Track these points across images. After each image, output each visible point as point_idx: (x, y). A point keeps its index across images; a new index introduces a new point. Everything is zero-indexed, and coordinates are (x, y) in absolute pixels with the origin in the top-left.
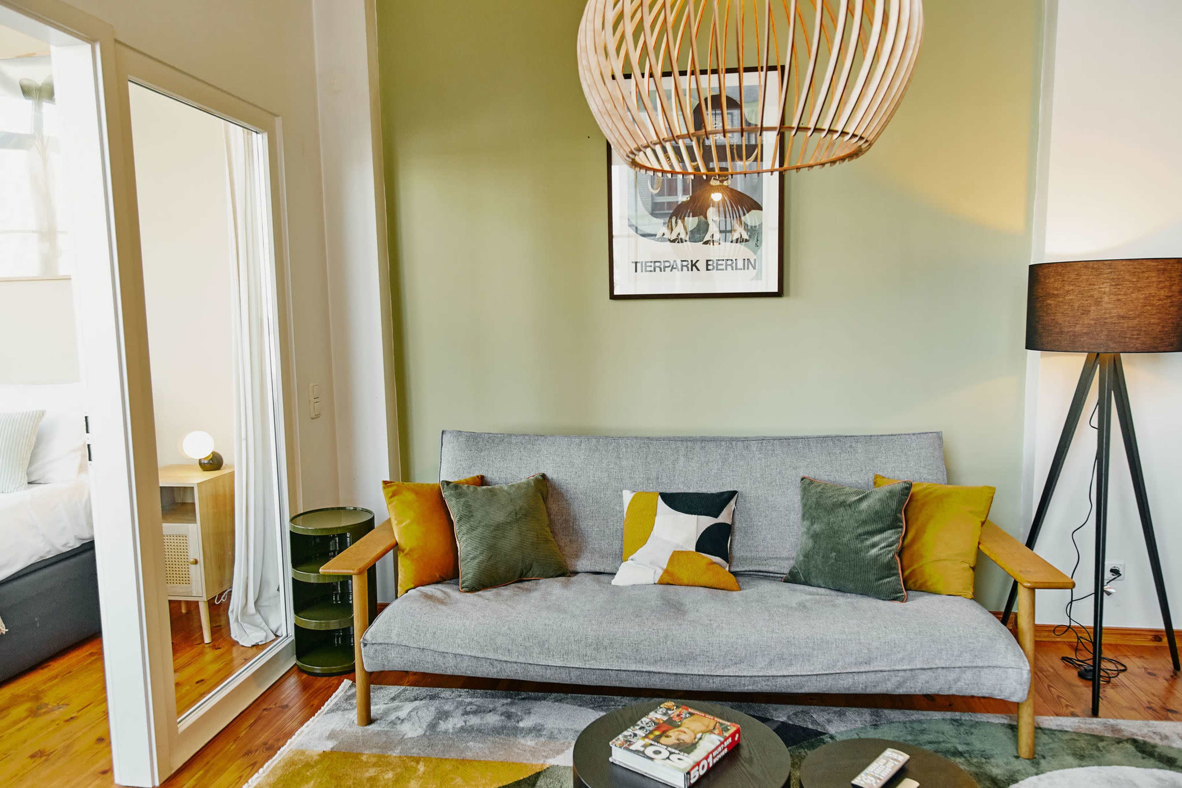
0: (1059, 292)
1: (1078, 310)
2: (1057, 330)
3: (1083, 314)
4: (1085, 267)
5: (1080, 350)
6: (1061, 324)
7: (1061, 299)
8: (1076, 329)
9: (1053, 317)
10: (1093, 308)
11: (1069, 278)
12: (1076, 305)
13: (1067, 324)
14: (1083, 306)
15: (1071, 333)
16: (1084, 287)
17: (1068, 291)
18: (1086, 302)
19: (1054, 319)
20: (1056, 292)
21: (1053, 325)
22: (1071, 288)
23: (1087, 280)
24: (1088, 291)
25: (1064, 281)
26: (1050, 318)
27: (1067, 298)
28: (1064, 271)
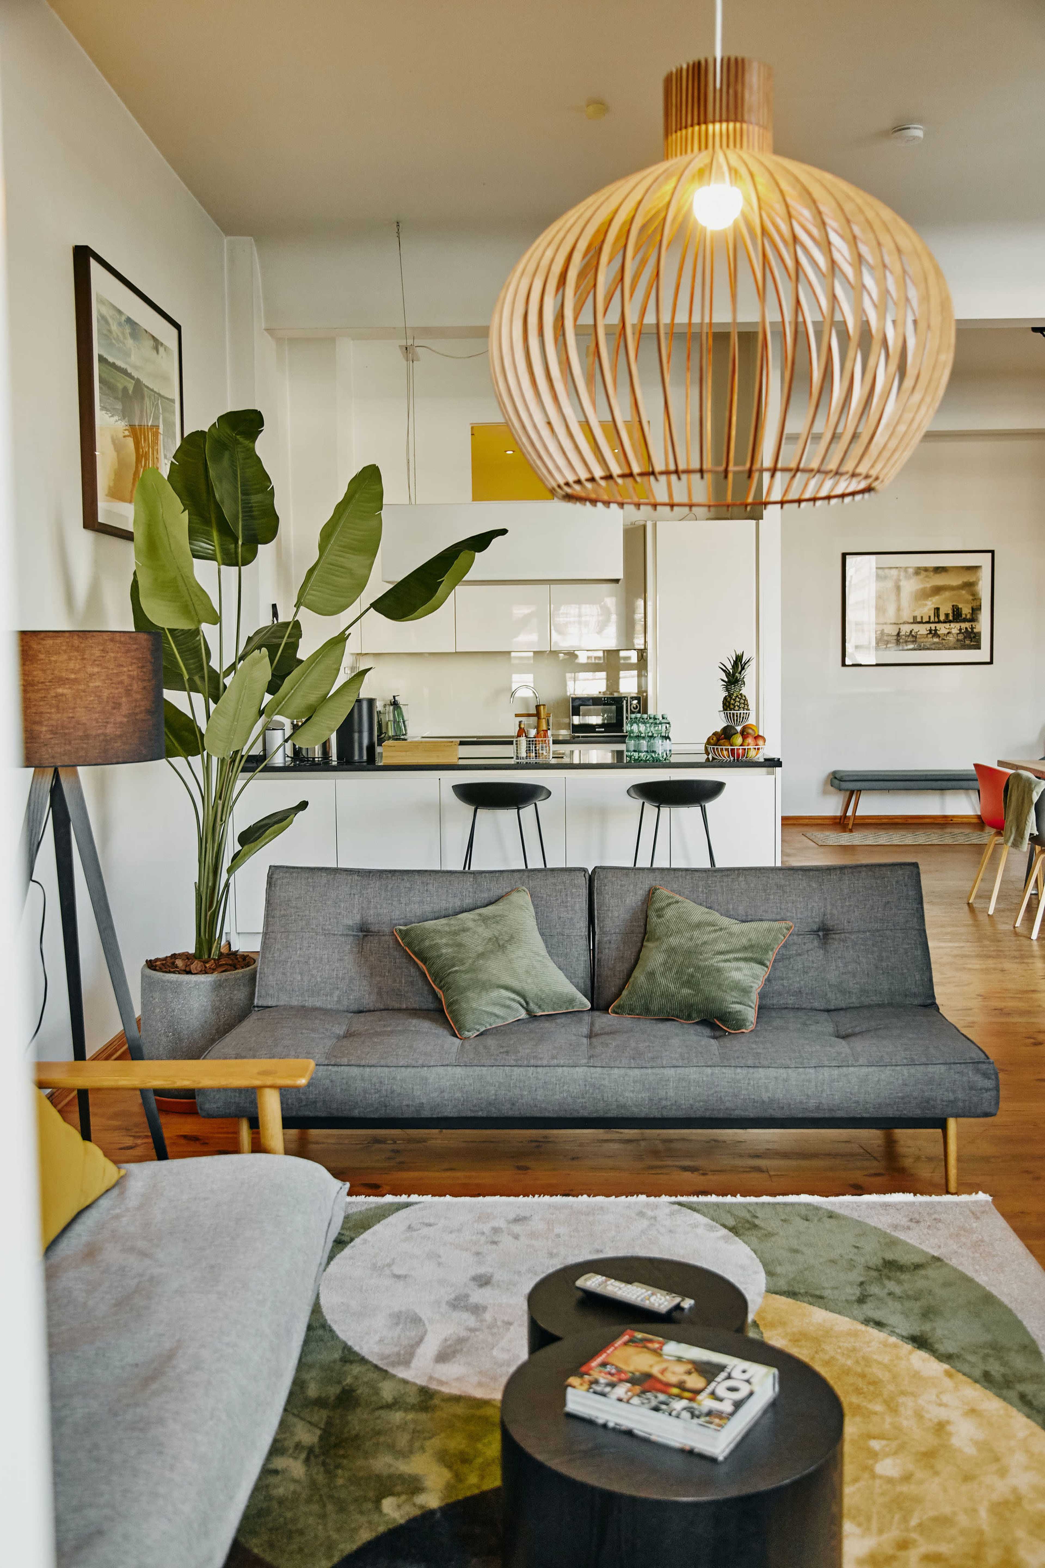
0: (78, 676)
1: (107, 702)
2: (80, 733)
3: (114, 708)
4: (112, 640)
5: (115, 761)
6: (84, 724)
7: (82, 687)
8: (108, 731)
9: (71, 715)
10: (124, 699)
11: (92, 655)
12: (105, 695)
13: (94, 724)
14: (113, 697)
15: (102, 738)
16: (112, 669)
17: (91, 675)
18: (116, 691)
19: (73, 717)
20: (73, 676)
21: (71, 725)
22: (96, 670)
23: (115, 658)
24: (117, 674)
25: (83, 659)
26: (65, 715)
27: (91, 685)
28: (83, 645)
